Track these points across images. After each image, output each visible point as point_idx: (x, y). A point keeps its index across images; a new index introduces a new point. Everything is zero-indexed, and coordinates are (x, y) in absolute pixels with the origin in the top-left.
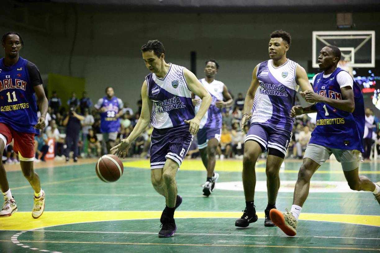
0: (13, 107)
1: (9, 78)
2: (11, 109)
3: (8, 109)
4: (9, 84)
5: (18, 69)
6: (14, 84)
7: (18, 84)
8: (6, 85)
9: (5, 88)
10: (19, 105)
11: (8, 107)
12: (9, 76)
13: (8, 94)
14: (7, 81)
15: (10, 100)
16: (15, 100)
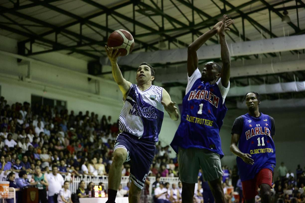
0: (261, 150)
1: (259, 126)
2: (259, 152)
3: (257, 152)
4: (260, 131)
5: (264, 120)
6: (263, 131)
7: (267, 131)
8: (257, 132)
9: (257, 134)
10: (265, 149)
11: (257, 150)
12: (259, 125)
13: (259, 139)
14: (258, 129)
15: (259, 145)
16: (263, 144)
